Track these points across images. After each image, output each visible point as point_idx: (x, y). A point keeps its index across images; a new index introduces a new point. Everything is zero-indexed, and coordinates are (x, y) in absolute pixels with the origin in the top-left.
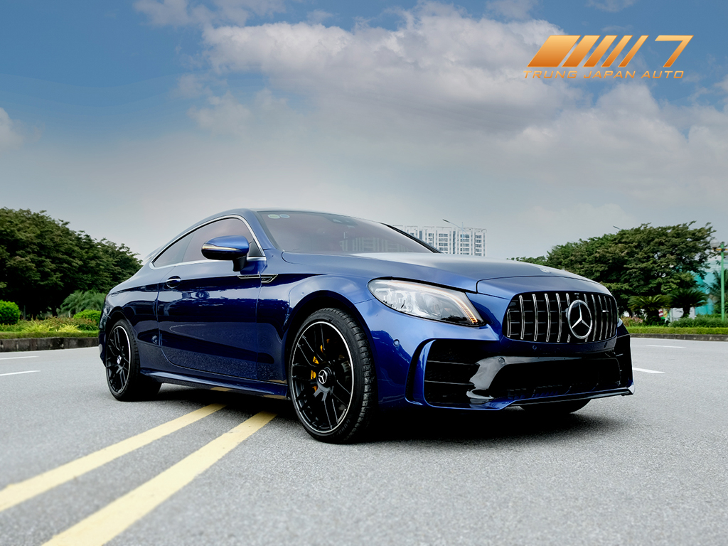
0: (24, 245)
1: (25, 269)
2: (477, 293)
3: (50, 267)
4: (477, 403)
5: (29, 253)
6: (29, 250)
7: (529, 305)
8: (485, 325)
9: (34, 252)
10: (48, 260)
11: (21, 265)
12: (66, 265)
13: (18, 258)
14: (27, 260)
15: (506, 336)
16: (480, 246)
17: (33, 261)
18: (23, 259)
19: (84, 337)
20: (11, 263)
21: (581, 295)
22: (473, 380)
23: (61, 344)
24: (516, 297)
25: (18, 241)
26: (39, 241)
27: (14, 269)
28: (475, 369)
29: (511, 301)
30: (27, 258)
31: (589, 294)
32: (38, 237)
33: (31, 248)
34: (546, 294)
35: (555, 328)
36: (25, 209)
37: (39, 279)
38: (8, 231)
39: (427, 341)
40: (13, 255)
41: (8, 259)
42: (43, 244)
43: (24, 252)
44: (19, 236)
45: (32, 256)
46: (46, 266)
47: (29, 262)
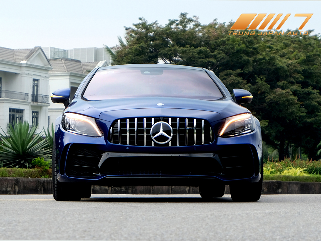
0: (286, 75)
1: (287, 103)
2: (99, 119)
3: (318, 100)
5: (292, 83)
6: (292, 80)
9: (298, 83)
11: (282, 99)
13: (279, 91)
14: (287, 92)
17: (295, 93)
18: (284, 91)
19: (309, 182)
20: (271, 97)
23: (279, 188)
25: (278, 69)
27: (275, 104)
30: (288, 90)
32: (304, 62)
33: (294, 78)
37: (304, 114)
38: (267, 58)
39: (68, 144)
40: (273, 87)
41: (267, 93)
42: (310, 71)
43: (286, 82)
44: (280, 63)
45: (295, 87)
46: (312, 99)
47: (291, 95)
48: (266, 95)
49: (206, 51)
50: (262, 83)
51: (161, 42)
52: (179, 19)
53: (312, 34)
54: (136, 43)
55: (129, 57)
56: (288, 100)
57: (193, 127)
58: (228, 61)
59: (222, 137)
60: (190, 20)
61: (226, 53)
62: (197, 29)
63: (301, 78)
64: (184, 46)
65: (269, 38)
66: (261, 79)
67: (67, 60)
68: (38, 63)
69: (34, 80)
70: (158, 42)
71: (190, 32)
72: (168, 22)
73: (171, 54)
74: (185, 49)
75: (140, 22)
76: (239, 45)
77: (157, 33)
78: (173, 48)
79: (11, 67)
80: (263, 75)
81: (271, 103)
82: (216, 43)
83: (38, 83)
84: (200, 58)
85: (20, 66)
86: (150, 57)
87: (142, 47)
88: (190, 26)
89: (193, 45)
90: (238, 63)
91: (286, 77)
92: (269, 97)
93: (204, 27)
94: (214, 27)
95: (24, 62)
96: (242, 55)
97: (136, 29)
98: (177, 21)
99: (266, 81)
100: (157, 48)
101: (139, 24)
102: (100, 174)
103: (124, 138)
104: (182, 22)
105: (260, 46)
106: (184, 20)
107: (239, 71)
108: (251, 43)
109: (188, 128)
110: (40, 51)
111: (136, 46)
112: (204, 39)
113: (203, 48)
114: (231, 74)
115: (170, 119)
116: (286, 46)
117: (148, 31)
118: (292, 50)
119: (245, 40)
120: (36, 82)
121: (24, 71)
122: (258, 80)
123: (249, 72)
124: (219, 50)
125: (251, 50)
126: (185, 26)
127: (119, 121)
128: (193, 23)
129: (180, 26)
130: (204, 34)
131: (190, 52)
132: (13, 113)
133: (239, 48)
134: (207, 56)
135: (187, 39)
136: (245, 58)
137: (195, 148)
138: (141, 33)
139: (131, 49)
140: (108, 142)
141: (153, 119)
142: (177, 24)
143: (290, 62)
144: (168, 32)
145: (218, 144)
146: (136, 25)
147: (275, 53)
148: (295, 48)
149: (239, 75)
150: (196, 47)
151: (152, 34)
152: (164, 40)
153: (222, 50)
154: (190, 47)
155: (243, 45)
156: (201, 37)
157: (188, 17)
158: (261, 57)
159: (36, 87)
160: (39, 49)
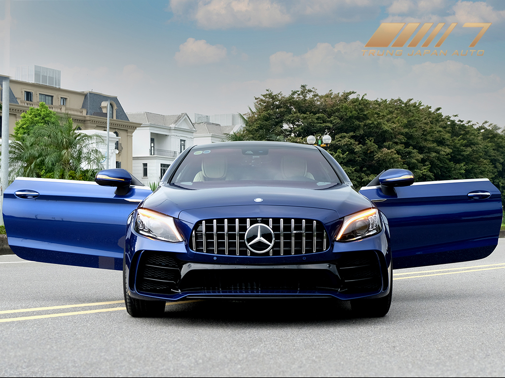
1: (392, 161)
3: (417, 158)
5: (396, 143)
6: (396, 140)
9: (401, 143)
10: (415, 151)
12: (434, 154)
13: (385, 150)
14: (392, 152)
17: (398, 153)
18: (389, 151)
20: (378, 155)
24: (200, 222)
25: (385, 132)
26: (406, 130)
30: (393, 150)
32: (406, 126)
33: (398, 139)
36: (396, 98)
38: (375, 123)
39: (140, 251)
40: (380, 147)
41: (376, 152)
42: (410, 134)
43: (391, 143)
44: (386, 127)
45: (399, 147)
46: (413, 157)
47: (395, 154)
48: (375, 154)
49: (323, 117)
50: (371, 144)
51: (285, 110)
52: (300, 90)
53: (412, 102)
54: (264, 111)
55: (258, 123)
56: (393, 159)
57: (302, 230)
58: (342, 126)
59: (339, 241)
60: (310, 91)
61: (341, 119)
62: (316, 99)
63: (404, 139)
64: (305, 113)
65: (377, 106)
66: (370, 141)
67: (208, 123)
68: (185, 126)
69: (181, 140)
70: (282, 110)
71: (309, 101)
72: (291, 93)
73: (293, 120)
74: (305, 115)
75: (267, 93)
76: (351, 112)
77: (282, 102)
78: (295, 115)
79: (162, 130)
80: (372, 137)
81: (379, 161)
82: (332, 110)
83: (184, 143)
84: (318, 123)
85: (170, 129)
86: (276, 122)
87: (269, 114)
88: (309, 96)
89: (313, 112)
90: (351, 127)
91: (391, 139)
92: (377, 156)
93: (321, 97)
94: (330, 97)
95: (173, 126)
96: (354, 120)
97: (264, 99)
98: (298, 91)
99: (374, 142)
100: (282, 115)
101: (266, 95)
102: (180, 291)
103: (210, 244)
104: (302, 93)
105: (369, 113)
106: (304, 90)
107: (352, 134)
108: (362, 110)
109: (295, 232)
110: (186, 116)
111: (265, 113)
112: (322, 107)
113: (320, 115)
114: (345, 137)
115: (271, 220)
116: (391, 112)
117: (274, 101)
118: (395, 116)
119: (357, 107)
120: (183, 142)
121: (173, 133)
122: (368, 141)
123: (360, 134)
124: (335, 116)
125: (362, 115)
126: (305, 97)
127: (204, 222)
128: (312, 94)
129: (301, 96)
130: (322, 103)
131: (310, 118)
132: (164, 168)
133: (351, 115)
134: (324, 122)
135: (308, 107)
136: (357, 123)
137: (304, 258)
138: (268, 102)
139: (260, 115)
140: (190, 250)
141: (248, 220)
142: (299, 95)
143: (394, 126)
144: (291, 101)
145: (335, 251)
146: (264, 96)
147: (382, 118)
148: (398, 114)
149: (352, 137)
150: (315, 113)
151: (277, 103)
152: (287, 108)
153: (337, 116)
154: (310, 114)
155: (354, 112)
156: (319, 105)
157: (307, 88)
158: (370, 122)
159: (183, 146)
160: (185, 115)
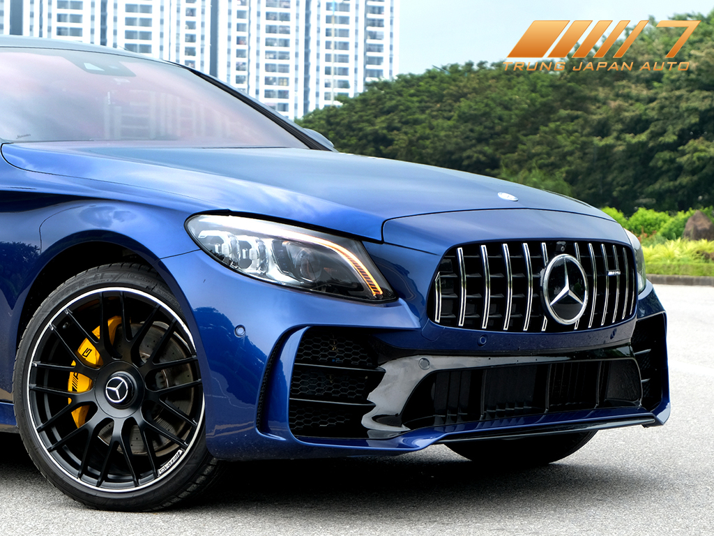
2: (382, 242)
4: (381, 437)
7: (474, 264)
8: (397, 299)
15: (433, 320)
16: (379, 23)
21: (569, 245)
22: (372, 397)
24: (452, 251)
28: (377, 378)
29: (444, 258)
31: (583, 243)
34: (505, 245)
35: (520, 305)
39: (293, 330)
57: (616, 268)
102: (403, 427)
109: (610, 273)
115: (577, 246)
127: (460, 250)
140: (430, 320)
141: (544, 246)
